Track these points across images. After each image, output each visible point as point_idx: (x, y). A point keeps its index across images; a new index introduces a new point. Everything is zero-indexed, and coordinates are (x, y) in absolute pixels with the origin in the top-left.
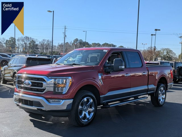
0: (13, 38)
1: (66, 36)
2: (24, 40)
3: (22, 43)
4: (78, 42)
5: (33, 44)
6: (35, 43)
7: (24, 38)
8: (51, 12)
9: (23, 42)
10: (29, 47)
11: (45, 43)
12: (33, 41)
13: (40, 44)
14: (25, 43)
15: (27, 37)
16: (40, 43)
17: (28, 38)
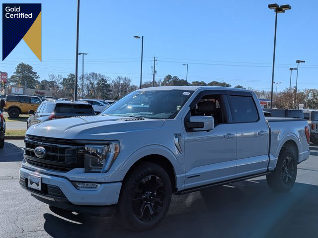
0: (73, 75)
1: (156, 72)
2: (90, 78)
3: (86, 83)
4: (172, 80)
5: (103, 84)
6: (106, 82)
7: (90, 75)
8: (139, 38)
9: (89, 82)
10: (98, 89)
11: (121, 82)
12: (103, 79)
13: (113, 84)
14: (91, 83)
15: (94, 73)
16: (113, 82)
17: (96, 75)
